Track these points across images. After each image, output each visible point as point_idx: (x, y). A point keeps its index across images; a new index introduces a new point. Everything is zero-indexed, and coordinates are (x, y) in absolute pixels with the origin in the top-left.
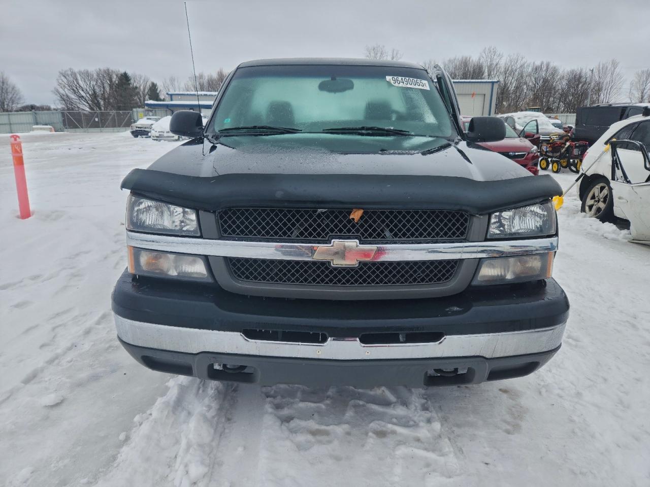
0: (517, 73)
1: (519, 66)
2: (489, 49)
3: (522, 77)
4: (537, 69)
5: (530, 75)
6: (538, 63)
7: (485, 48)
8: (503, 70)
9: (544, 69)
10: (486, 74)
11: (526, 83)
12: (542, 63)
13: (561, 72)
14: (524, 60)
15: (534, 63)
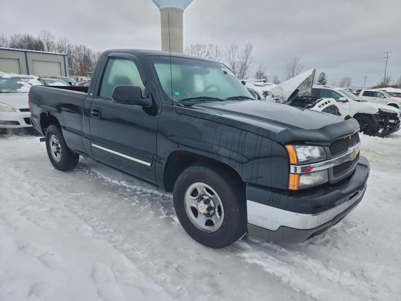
0: (66, 50)
1: (67, 46)
2: (44, 32)
3: (70, 52)
4: (78, 49)
5: (75, 52)
6: (78, 45)
7: (42, 31)
8: (57, 47)
9: (83, 49)
10: (46, 48)
11: (74, 57)
12: (81, 46)
13: (93, 52)
14: (70, 42)
15: (76, 45)
